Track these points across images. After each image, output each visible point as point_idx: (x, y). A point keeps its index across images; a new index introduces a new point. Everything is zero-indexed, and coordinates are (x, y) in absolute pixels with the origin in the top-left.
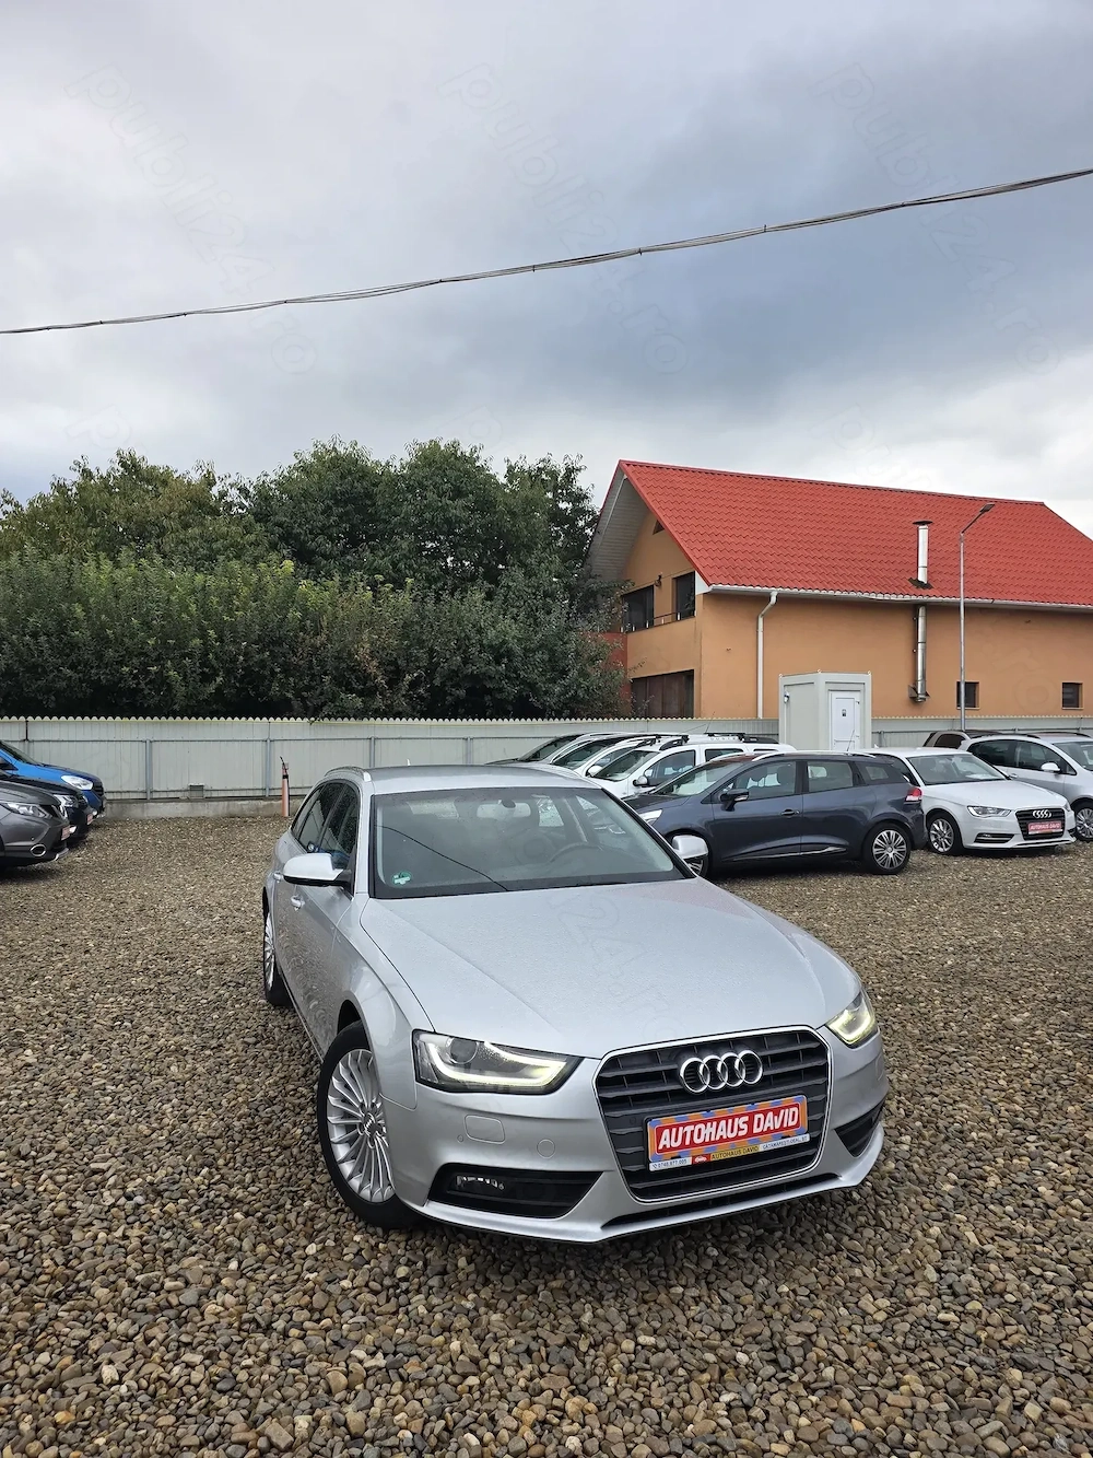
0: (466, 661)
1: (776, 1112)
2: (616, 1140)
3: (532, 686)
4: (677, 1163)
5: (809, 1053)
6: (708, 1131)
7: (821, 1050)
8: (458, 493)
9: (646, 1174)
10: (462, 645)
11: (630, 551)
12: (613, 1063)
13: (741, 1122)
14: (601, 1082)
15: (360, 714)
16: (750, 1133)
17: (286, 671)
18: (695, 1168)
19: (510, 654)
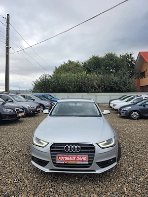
0: (110, 84)
1: (82, 157)
2: (52, 157)
3: (121, 88)
4: (61, 163)
5: (91, 148)
6: (68, 158)
7: (94, 148)
8: (111, 60)
9: (56, 163)
10: (109, 82)
11: (141, 66)
12: (54, 144)
13: (74, 158)
14: (51, 147)
15: (94, 92)
16: (76, 160)
17: (85, 86)
18: (65, 164)
19: (117, 83)
